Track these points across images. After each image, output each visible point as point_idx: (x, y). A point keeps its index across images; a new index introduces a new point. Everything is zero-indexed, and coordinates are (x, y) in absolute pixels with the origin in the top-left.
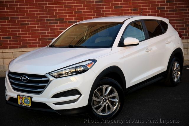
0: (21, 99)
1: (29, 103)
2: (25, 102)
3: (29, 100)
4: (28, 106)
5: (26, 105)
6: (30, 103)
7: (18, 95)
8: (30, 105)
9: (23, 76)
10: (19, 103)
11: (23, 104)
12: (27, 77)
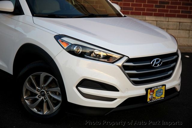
0: (152, 93)
1: (162, 94)
2: (156, 95)
3: (163, 90)
4: (161, 98)
5: (158, 98)
6: (164, 94)
7: (147, 90)
8: (163, 96)
9: (155, 60)
10: (148, 100)
11: (153, 99)
12: (160, 60)
